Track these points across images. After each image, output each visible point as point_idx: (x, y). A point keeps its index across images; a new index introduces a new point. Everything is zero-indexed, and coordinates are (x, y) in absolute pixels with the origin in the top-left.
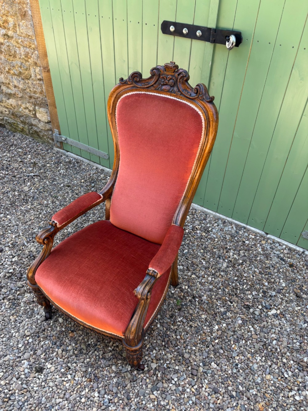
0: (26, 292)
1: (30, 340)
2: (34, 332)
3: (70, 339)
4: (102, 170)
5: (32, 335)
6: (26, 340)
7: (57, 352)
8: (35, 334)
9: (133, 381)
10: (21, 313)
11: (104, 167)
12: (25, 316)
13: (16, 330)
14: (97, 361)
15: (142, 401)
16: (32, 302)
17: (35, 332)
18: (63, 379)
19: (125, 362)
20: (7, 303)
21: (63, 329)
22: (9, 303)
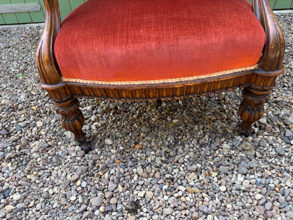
0: (29, 142)
1: (84, 184)
2: (82, 172)
3: (140, 151)
4: (37, 27)
5: (82, 176)
6: (78, 186)
7: (137, 173)
8: (85, 174)
9: (257, 147)
10: (41, 165)
11: (39, 24)
12: (50, 165)
13: (50, 186)
14: (198, 153)
15: (290, 158)
16: (48, 147)
17: (84, 172)
18: (176, 195)
19: (230, 136)
20: (9, 164)
21: (121, 148)
22: (12, 163)
